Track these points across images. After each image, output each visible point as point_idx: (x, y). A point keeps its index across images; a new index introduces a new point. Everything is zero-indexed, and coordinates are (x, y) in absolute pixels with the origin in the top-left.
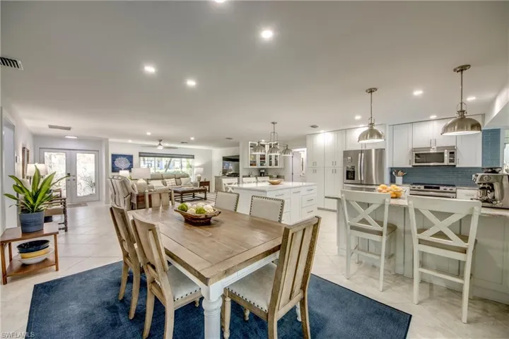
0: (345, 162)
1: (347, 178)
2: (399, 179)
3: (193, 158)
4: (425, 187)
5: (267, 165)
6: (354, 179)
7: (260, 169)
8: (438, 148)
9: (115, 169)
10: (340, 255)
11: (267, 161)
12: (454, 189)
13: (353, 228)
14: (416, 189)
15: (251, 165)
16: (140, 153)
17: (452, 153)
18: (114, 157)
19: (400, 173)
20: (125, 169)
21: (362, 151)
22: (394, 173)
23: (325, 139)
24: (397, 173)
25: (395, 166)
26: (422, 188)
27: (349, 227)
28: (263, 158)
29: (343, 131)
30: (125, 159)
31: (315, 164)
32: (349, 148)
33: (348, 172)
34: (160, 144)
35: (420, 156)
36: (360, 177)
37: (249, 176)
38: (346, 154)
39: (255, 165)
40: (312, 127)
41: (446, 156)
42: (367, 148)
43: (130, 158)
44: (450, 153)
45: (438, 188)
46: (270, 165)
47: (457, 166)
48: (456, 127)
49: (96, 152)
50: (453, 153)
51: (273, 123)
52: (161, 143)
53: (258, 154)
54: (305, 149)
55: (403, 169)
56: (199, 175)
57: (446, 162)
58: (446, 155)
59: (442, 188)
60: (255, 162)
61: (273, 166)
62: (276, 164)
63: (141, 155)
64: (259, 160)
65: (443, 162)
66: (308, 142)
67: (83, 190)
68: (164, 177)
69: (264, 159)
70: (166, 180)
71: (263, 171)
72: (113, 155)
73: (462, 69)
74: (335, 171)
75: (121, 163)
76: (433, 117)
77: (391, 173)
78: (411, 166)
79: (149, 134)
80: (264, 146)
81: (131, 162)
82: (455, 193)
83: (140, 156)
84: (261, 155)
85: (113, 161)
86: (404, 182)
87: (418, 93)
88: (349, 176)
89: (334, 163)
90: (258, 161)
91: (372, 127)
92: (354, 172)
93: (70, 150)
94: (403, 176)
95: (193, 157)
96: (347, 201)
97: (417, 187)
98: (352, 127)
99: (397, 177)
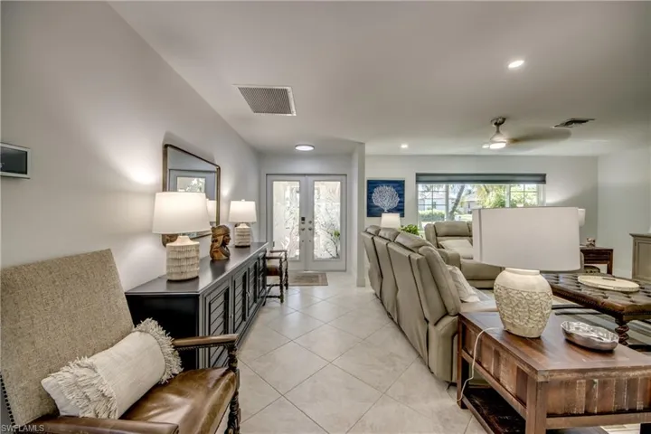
3: (544, 181)
9: (373, 211)
16: (417, 175)
18: (372, 185)
20: (389, 211)
30: (390, 189)
43: (399, 186)
49: (342, 177)
63: (420, 178)
67: (323, 246)
72: (370, 182)
75: (385, 198)
81: (401, 195)
83: (418, 181)
85: (370, 193)
93: (305, 175)
95: (541, 179)
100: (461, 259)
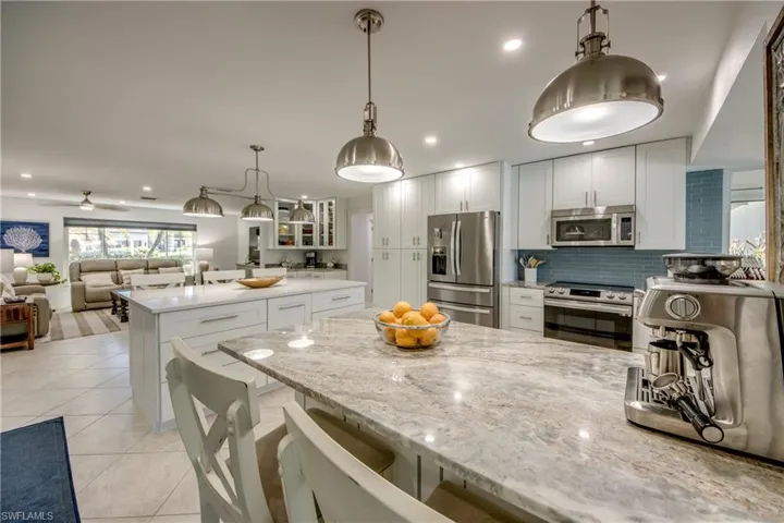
0: (431, 242)
1: (435, 272)
2: (531, 274)
3: (195, 230)
4: (573, 292)
5: (316, 246)
6: (445, 273)
7: (304, 253)
11: (316, 236)
12: (629, 297)
14: (555, 294)
15: (282, 243)
16: (65, 219)
17: (626, 220)
19: (532, 261)
20: (27, 252)
21: (457, 217)
22: (521, 261)
23: (400, 192)
24: (526, 260)
25: (521, 248)
26: (567, 292)
28: (307, 230)
29: (430, 177)
30: (29, 231)
31: (385, 242)
32: (438, 211)
33: (435, 258)
34: (87, 201)
35: (563, 227)
36: (453, 269)
37: (280, 265)
38: (432, 221)
39: (293, 244)
41: (615, 227)
42: (470, 210)
43: (42, 229)
44: (623, 220)
45: (597, 294)
46: (322, 244)
47: (637, 248)
48: (569, 92)
50: (629, 219)
51: (255, 148)
52: (89, 197)
53: (298, 224)
55: (537, 254)
56: (206, 262)
57: (615, 240)
58: (614, 225)
59: (605, 295)
60: (292, 238)
61: (326, 247)
62: (330, 243)
63: (70, 222)
64: (301, 235)
65: (609, 238)
68: (120, 266)
69: (311, 232)
70: (123, 272)
71: (313, 255)
74: (417, 257)
75: (20, 238)
77: (517, 262)
78: (550, 248)
79: (26, 176)
80: (308, 207)
81: (45, 237)
82: (630, 305)
83: (66, 225)
84: (304, 225)
86: (540, 280)
87: (513, 45)
88: (437, 268)
89: (417, 241)
90: (298, 236)
91: (369, 131)
92: (445, 258)
94: (539, 267)
95: (194, 227)
97: (557, 291)
98: (446, 168)
99: (527, 270)
100: (88, 289)
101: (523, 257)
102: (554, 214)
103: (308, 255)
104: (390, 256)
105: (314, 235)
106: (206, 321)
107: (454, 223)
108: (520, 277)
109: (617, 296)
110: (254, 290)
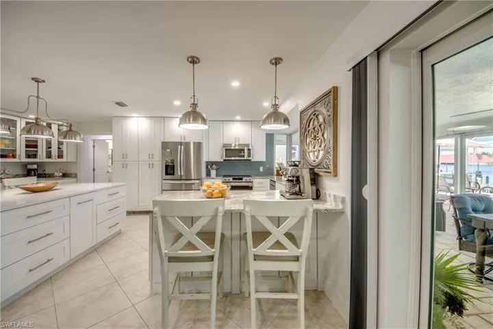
0: (163, 155)
1: (167, 174)
2: (213, 173)
4: (234, 179)
5: (41, 158)
6: (173, 174)
7: (25, 165)
8: (239, 145)
10: (154, 294)
11: (42, 151)
13: (172, 259)
14: (227, 181)
19: (214, 166)
21: (181, 144)
22: (209, 167)
23: (137, 125)
24: (211, 167)
25: (211, 160)
26: (231, 179)
27: (166, 260)
28: (31, 145)
29: (160, 119)
31: (125, 156)
32: (167, 140)
33: (167, 166)
35: (229, 151)
36: (179, 171)
38: (165, 145)
39: (14, 157)
40: (118, 103)
41: (246, 152)
42: (186, 141)
44: (248, 150)
45: (241, 179)
46: (48, 157)
47: (253, 160)
50: (250, 150)
51: (37, 80)
54: (111, 137)
55: (216, 163)
57: (246, 158)
59: (244, 179)
60: (13, 152)
61: (55, 159)
62: (60, 156)
64: (24, 149)
65: (243, 157)
66: (115, 127)
69: (36, 146)
71: (35, 167)
73: (277, 61)
74: (151, 166)
76: (238, 118)
77: (207, 167)
78: (222, 160)
82: (252, 182)
86: (217, 175)
87: (235, 84)
88: (169, 171)
89: (151, 156)
90: (21, 150)
91: (195, 108)
92: (174, 166)
94: (216, 169)
96: (163, 217)
97: (227, 179)
98: (170, 116)
99: (211, 171)
101: (210, 164)
102: (224, 146)
103: (29, 167)
104: (128, 166)
105: (39, 149)
106: (29, 217)
107: (179, 147)
108: (208, 174)
109: (248, 179)
110: (34, 194)
